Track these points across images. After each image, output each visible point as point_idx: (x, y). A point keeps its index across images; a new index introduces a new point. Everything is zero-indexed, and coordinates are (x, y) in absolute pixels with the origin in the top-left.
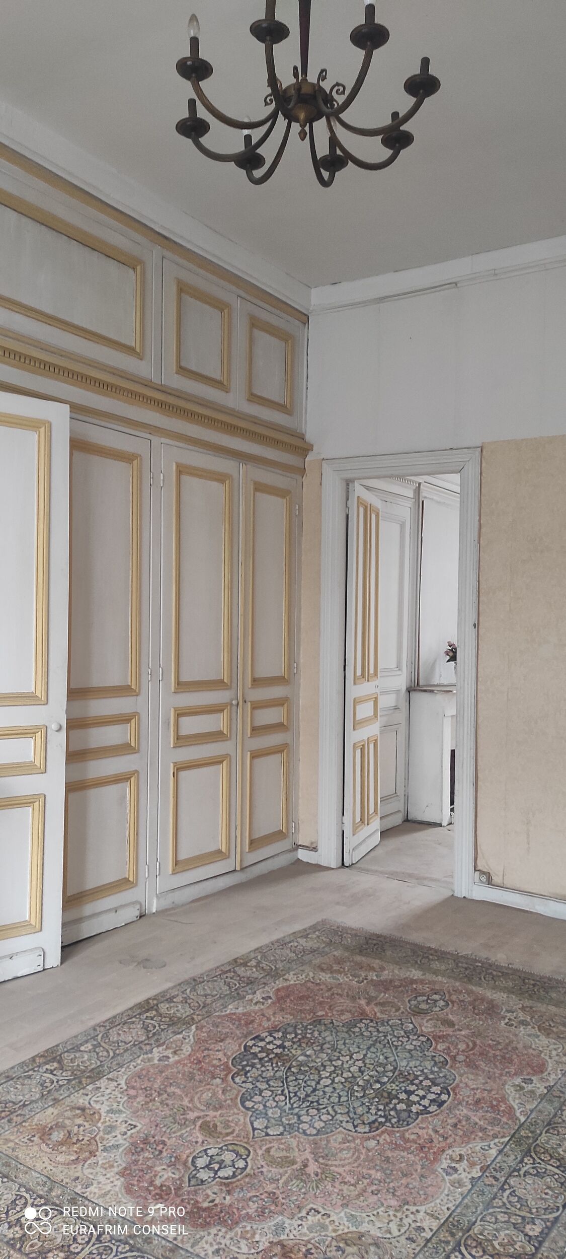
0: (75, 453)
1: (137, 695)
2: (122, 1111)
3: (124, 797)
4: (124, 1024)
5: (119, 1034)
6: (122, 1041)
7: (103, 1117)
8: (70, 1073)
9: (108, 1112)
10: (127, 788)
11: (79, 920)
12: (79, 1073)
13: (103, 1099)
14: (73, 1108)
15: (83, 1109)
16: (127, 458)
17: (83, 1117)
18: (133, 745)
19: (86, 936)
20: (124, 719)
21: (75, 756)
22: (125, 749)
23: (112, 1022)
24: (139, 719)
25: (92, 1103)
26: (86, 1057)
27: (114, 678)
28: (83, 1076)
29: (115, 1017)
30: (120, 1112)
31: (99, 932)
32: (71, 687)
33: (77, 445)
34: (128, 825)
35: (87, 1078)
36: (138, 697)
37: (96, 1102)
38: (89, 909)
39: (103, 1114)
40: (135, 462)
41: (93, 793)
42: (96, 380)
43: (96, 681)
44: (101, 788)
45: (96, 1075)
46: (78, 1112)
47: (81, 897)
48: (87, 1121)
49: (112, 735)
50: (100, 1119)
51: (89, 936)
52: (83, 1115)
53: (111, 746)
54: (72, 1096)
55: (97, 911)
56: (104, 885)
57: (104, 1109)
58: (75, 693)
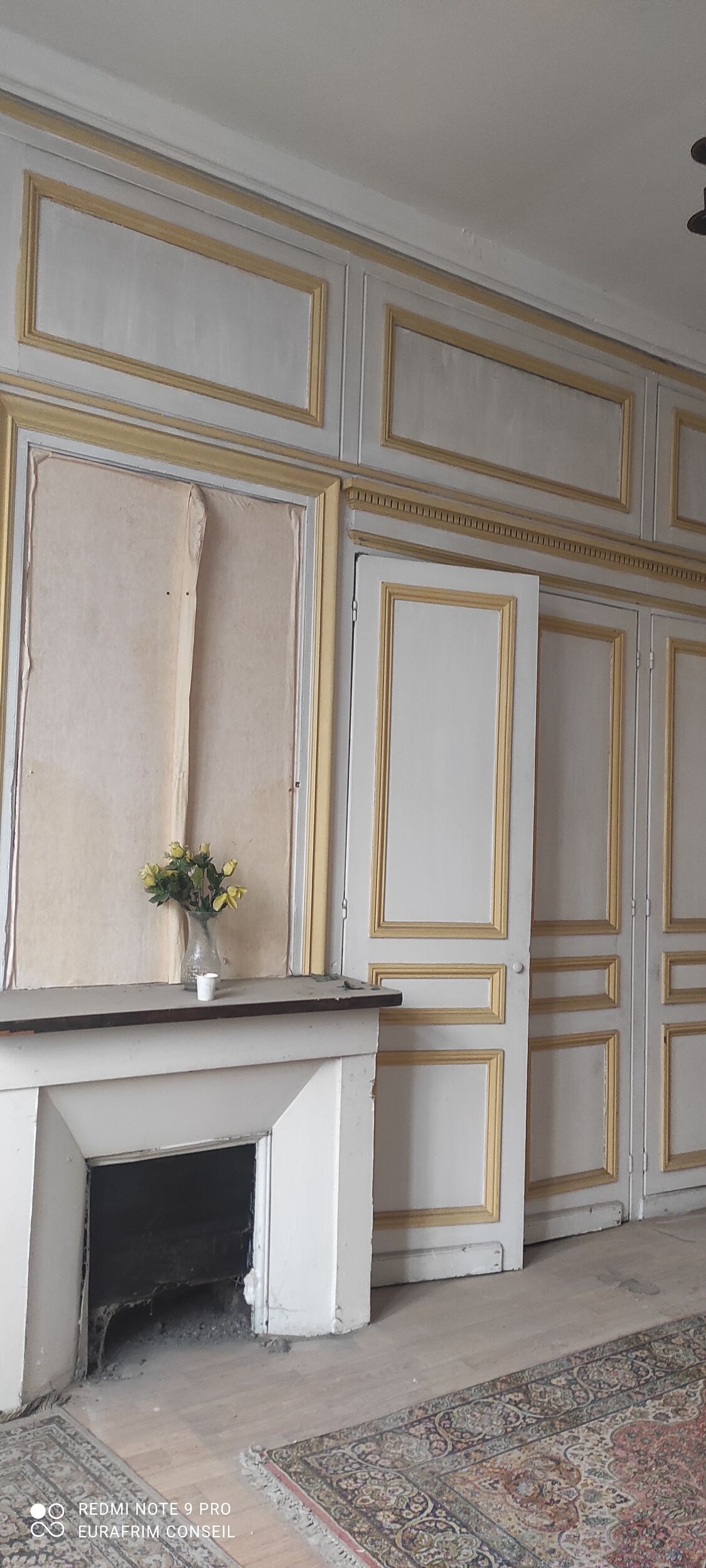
0: (544, 633)
1: (618, 934)
2: (607, 1475)
3: (601, 1064)
4: (606, 1360)
5: (601, 1373)
6: (604, 1383)
7: (583, 1478)
8: (539, 1411)
9: (590, 1472)
10: (606, 1051)
11: (545, 1215)
12: (550, 1413)
13: (584, 1453)
14: (544, 1457)
15: (558, 1462)
16: (607, 635)
17: (557, 1471)
18: (611, 996)
19: (553, 1238)
20: (601, 963)
21: (540, 1006)
22: (601, 1001)
23: (590, 1355)
24: (620, 963)
25: (569, 1456)
26: (559, 1394)
27: (588, 913)
28: (556, 1418)
29: (594, 1349)
30: (605, 1475)
31: (569, 1234)
32: (535, 919)
33: (548, 624)
34: (605, 1100)
35: (560, 1421)
36: (619, 937)
37: (575, 1455)
38: (557, 1202)
39: (584, 1475)
40: (617, 640)
41: (561, 1053)
42: (570, 543)
43: (566, 913)
44: (574, 1049)
45: (573, 1420)
46: (551, 1463)
47: (548, 1186)
48: (564, 1479)
49: (585, 983)
50: (579, 1479)
51: (557, 1237)
52: (559, 1469)
53: (583, 997)
54: (543, 1440)
55: (566, 1207)
56: (575, 1174)
57: (584, 1467)
58: (541, 927)
